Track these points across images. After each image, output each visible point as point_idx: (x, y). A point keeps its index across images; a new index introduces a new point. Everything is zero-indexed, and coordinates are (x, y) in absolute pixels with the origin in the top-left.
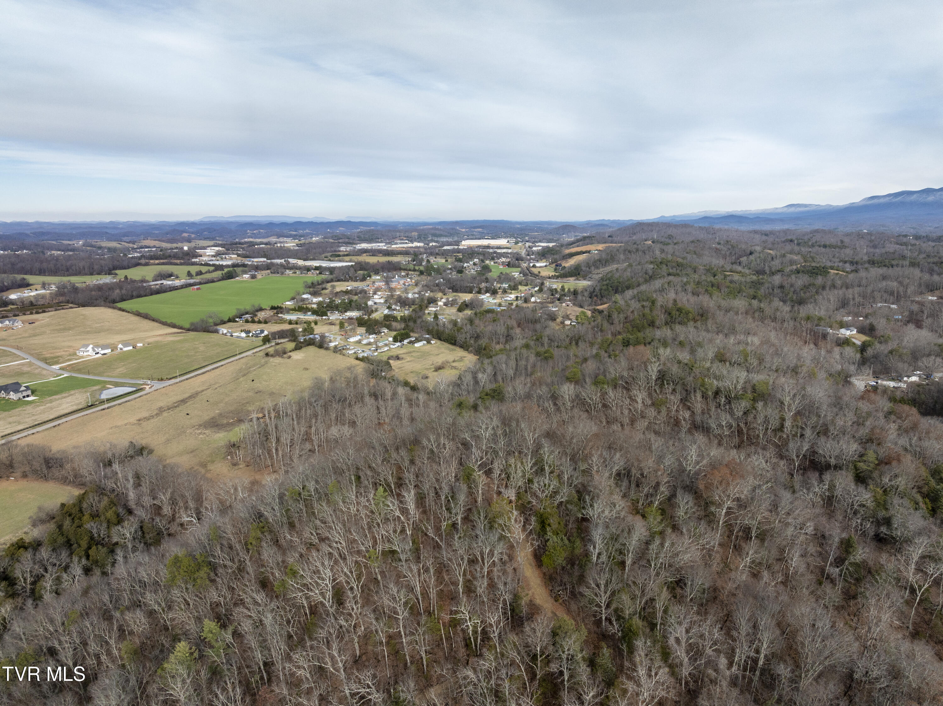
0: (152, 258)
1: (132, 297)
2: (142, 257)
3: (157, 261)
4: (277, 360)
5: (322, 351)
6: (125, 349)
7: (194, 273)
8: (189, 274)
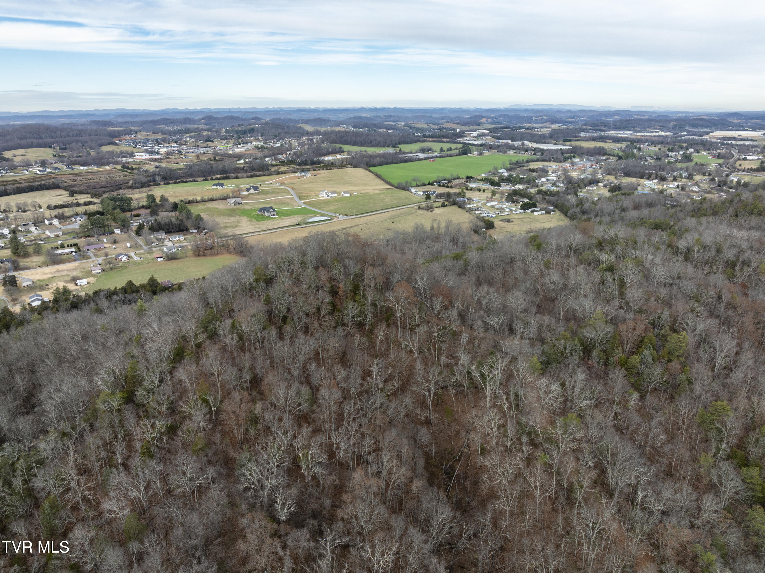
0: (430, 137)
1: (387, 163)
2: (424, 136)
3: (431, 139)
4: (424, 212)
5: (460, 210)
6: (345, 195)
7: (445, 149)
8: (442, 150)
